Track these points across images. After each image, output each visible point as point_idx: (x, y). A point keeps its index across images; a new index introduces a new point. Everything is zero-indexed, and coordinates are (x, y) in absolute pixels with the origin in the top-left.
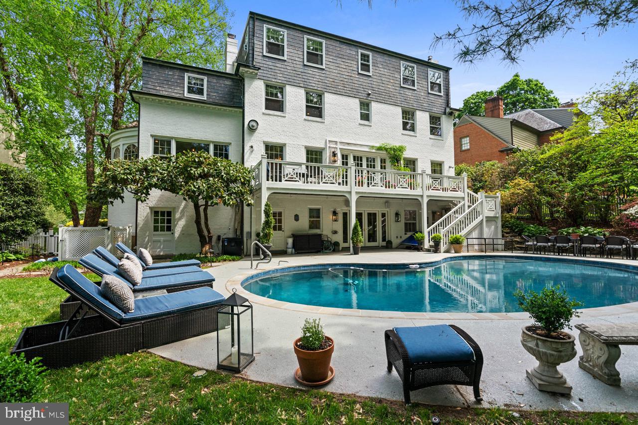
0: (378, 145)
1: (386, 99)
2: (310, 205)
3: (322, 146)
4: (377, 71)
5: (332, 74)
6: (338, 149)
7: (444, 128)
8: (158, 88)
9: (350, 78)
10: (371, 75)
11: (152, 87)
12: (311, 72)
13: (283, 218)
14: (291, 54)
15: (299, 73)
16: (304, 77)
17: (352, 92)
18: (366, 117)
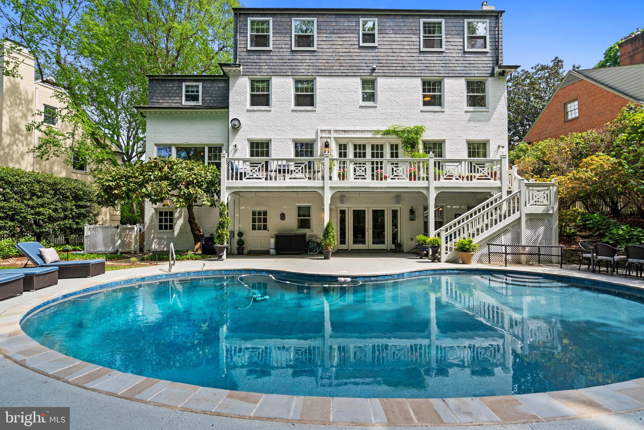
0: (384, 128)
1: (398, 71)
2: (299, 202)
3: (313, 137)
4: (386, 39)
5: (325, 54)
6: (332, 139)
7: (490, 95)
8: (161, 101)
9: (348, 54)
10: (377, 45)
11: (156, 101)
12: (300, 57)
13: (268, 217)
14: (277, 43)
15: (287, 61)
16: (292, 64)
17: (351, 71)
18: (370, 97)
